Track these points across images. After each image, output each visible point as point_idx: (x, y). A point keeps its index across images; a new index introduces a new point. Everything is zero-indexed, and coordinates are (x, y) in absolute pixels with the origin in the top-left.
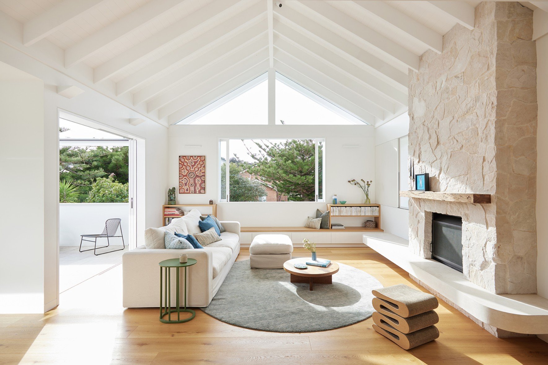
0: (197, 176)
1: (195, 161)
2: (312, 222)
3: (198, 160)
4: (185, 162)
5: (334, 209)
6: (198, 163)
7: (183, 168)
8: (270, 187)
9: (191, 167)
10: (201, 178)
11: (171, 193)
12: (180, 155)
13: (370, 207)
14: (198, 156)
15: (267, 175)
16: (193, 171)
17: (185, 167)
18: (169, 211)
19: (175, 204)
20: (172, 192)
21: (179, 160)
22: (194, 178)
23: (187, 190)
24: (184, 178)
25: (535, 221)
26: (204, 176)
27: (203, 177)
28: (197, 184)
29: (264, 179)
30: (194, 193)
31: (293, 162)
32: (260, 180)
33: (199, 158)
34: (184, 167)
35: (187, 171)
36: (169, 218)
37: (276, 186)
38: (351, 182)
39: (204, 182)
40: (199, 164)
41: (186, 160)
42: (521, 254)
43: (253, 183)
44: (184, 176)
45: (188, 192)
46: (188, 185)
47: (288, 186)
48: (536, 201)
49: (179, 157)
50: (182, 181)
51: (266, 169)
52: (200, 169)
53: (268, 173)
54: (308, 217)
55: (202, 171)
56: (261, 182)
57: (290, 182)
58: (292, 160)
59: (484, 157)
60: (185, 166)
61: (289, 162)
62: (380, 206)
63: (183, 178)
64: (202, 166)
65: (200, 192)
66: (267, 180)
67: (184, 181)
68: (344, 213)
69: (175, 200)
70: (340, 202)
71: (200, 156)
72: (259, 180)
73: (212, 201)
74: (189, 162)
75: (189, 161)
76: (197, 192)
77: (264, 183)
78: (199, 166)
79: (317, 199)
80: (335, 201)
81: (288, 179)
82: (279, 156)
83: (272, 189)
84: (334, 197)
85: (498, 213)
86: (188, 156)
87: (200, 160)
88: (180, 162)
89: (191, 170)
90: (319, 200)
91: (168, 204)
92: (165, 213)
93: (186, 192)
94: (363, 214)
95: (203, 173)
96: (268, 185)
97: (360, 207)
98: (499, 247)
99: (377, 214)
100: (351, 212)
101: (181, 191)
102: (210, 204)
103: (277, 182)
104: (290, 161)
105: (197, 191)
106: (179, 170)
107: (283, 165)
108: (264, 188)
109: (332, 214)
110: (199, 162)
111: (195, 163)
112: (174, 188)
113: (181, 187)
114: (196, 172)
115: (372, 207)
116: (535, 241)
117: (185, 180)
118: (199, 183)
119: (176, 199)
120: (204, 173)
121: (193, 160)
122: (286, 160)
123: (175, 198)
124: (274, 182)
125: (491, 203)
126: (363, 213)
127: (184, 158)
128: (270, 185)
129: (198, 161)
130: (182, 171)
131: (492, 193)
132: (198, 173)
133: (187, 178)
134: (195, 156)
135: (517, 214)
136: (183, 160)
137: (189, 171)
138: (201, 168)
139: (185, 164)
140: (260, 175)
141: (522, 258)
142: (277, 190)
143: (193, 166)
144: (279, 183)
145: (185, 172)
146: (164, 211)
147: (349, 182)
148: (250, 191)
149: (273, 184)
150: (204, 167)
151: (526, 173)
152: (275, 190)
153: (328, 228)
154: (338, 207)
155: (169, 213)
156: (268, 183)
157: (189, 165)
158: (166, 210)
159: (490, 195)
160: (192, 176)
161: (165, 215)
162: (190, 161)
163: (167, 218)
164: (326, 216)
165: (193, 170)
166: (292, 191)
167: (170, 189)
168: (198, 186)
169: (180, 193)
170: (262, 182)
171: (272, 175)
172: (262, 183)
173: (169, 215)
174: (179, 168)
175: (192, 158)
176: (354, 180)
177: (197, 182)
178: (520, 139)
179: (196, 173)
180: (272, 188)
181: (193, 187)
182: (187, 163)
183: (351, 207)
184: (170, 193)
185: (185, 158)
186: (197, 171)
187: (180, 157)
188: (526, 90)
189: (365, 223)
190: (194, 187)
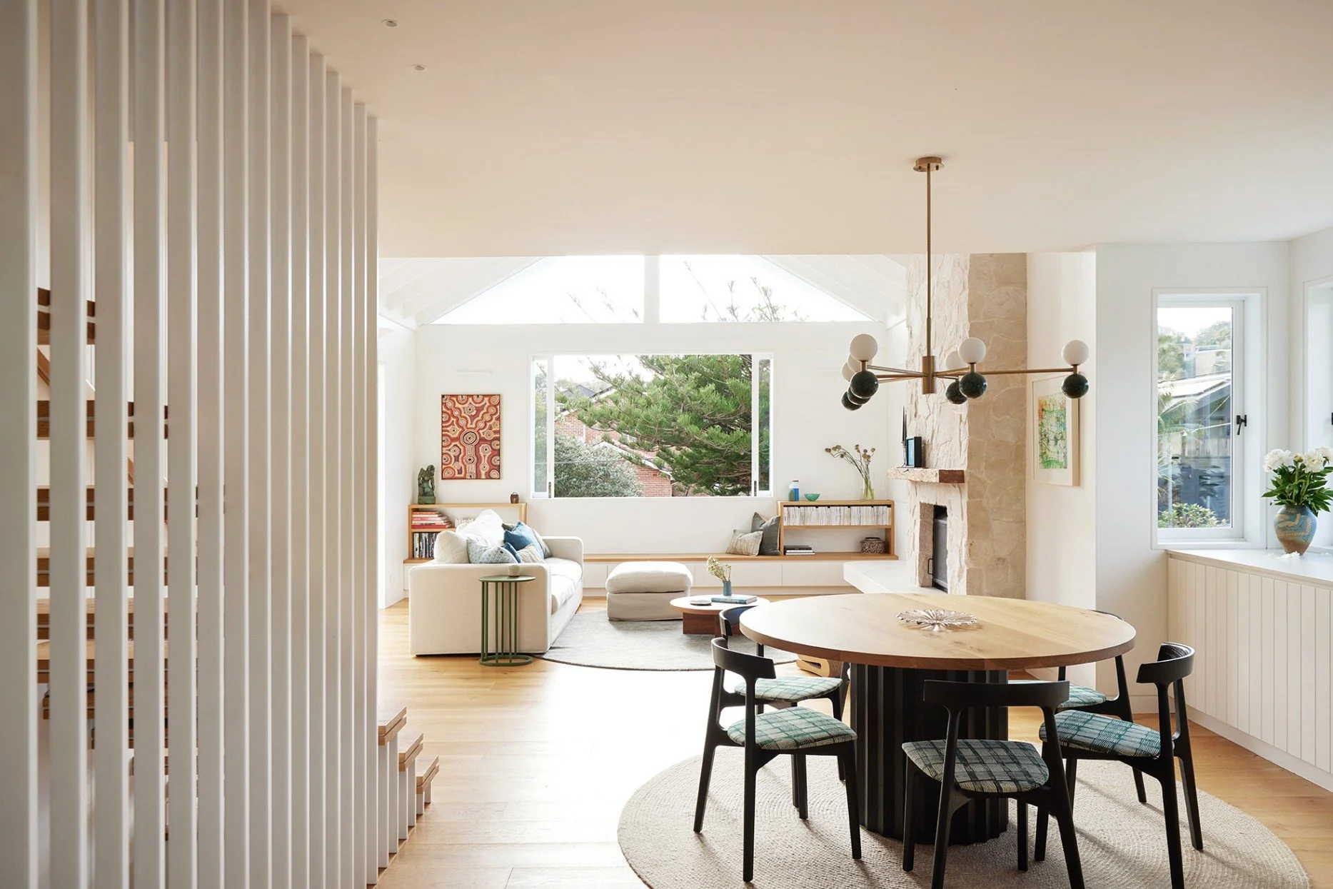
0: (483, 440)
1: (477, 405)
2: (741, 541)
3: (486, 404)
4: (456, 408)
5: (791, 513)
6: (485, 410)
7: (451, 421)
8: (650, 468)
9: (469, 420)
10: (491, 445)
11: (426, 478)
12: (443, 394)
13: (872, 506)
14: (484, 396)
15: (641, 429)
16: (474, 429)
17: (455, 420)
18: (422, 519)
19: (434, 504)
20: (426, 476)
21: (442, 403)
22: (475, 443)
23: (460, 472)
24: (453, 444)
25: (1023, 508)
26: (498, 439)
27: (494, 443)
28: (483, 457)
29: (630, 439)
30: (476, 479)
31: (721, 389)
32: (617, 443)
33: (486, 399)
34: (452, 419)
35: (460, 430)
36: (420, 533)
37: (670, 462)
38: (832, 451)
39: (497, 453)
40: (487, 412)
41: (457, 403)
42: (1003, 553)
43: (596, 454)
44: (453, 440)
45: (462, 475)
46: (462, 462)
47: (708, 463)
48: (1025, 480)
49: (441, 397)
50: (449, 450)
51: (637, 410)
52: (488, 424)
53: (644, 422)
54: (734, 531)
55: (494, 429)
56: (620, 451)
57: (713, 450)
58: (716, 383)
59: (961, 416)
60: (454, 417)
61: (707, 388)
62: (893, 504)
63: (451, 444)
64: (494, 417)
65: (489, 475)
66: (640, 445)
67: (452, 451)
68: (812, 520)
69: (433, 495)
70: (806, 495)
71: (490, 396)
72: (613, 444)
73: (517, 496)
74: (464, 408)
75: (464, 406)
76: (483, 476)
77: (630, 455)
78: (487, 417)
79: (755, 490)
80: (794, 495)
81: (705, 441)
82: (678, 371)
83: (656, 473)
84: (792, 486)
85: (970, 496)
86: (462, 396)
87: (488, 404)
88: (444, 409)
89: (469, 426)
90: (761, 493)
91: (419, 503)
92: (413, 522)
93: (457, 475)
94: (855, 522)
95: (496, 432)
96: (643, 461)
97: (849, 506)
98: (971, 544)
99: (885, 522)
100: (829, 517)
101: (446, 475)
102: (512, 502)
103: (673, 449)
104: (712, 386)
105: (483, 473)
106: (443, 427)
107: (690, 397)
108: (631, 471)
109: (785, 523)
110: (487, 409)
111: (478, 410)
112: (432, 468)
113: (445, 465)
114: (481, 431)
115: (875, 507)
116: (1024, 535)
117: (456, 448)
118: (487, 455)
119: (434, 492)
120: (498, 432)
121: (473, 404)
122: (702, 382)
123: (433, 489)
124: (664, 450)
125: (964, 482)
126: (856, 520)
127: (453, 400)
128: (650, 458)
129: (486, 406)
130: (448, 429)
131: (964, 468)
132: (483, 433)
133: (458, 445)
134: (478, 396)
135: (998, 498)
136: (450, 404)
137: (465, 428)
138: (491, 423)
139: (456, 413)
140: (620, 430)
141: (1004, 560)
142: (673, 476)
143: (473, 417)
144: (678, 453)
145: (454, 432)
146: (411, 519)
147: (828, 450)
148: (586, 479)
149: (657, 455)
150: (498, 419)
151: (1011, 439)
152: (665, 476)
153: (777, 554)
154: (799, 506)
155: (422, 522)
156: (641, 453)
157: (465, 415)
158: (416, 515)
159: (963, 471)
160: (471, 441)
161: (414, 527)
162: (466, 405)
163: (418, 534)
164: (771, 526)
165: (473, 426)
166: (718, 480)
167: (422, 469)
168: (484, 462)
169: (443, 479)
170: (624, 449)
171: (656, 429)
172: (624, 452)
173: (422, 526)
174: (443, 422)
175: (470, 399)
176: (838, 447)
177: (482, 454)
178: (1002, 391)
179: (479, 433)
180: (656, 468)
181: (474, 465)
182: (461, 412)
183: (829, 507)
184: (423, 478)
185: (455, 399)
186: (482, 429)
187: (443, 396)
188: (1012, 321)
189: (862, 542)
190: (476, 464)
